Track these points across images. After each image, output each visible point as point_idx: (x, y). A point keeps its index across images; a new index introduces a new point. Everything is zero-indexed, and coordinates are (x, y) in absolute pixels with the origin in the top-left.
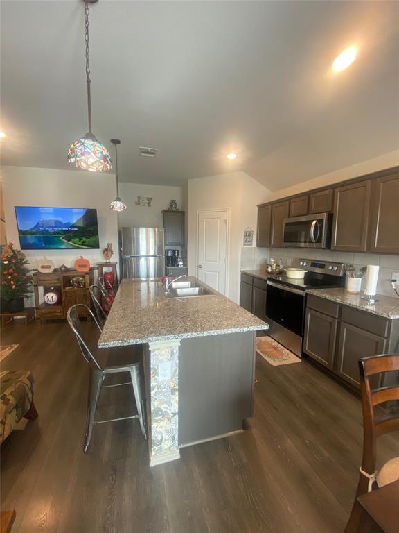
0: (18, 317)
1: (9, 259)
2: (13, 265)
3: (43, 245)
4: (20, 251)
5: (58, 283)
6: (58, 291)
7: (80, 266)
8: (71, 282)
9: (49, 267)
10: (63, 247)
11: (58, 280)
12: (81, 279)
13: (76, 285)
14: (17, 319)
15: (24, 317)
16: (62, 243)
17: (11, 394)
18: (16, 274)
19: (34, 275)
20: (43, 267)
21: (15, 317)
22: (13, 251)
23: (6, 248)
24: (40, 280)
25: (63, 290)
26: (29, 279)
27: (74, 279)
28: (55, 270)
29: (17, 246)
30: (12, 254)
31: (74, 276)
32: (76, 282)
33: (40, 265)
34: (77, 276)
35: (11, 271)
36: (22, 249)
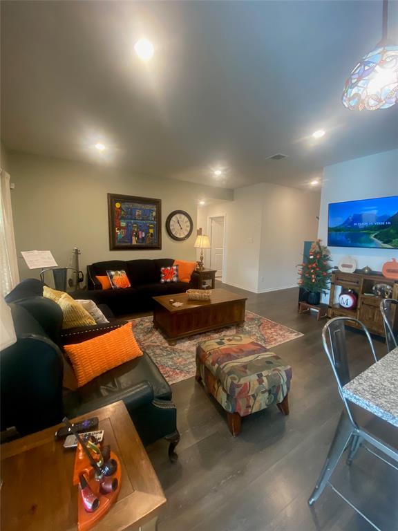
0: (314, 310)
1: (315, 254)
2: (317, 261)
3: (350, 242)
4: (325, 248)
5: (357, 286)
6: (355, 295)
7: (389, 271)
8: (374, 288)
9: (350, 266)
10: (372, 246)
11: (358, 283)
12: (388, 287)
13: (379, 293)
14: (313, 311)
15: (317, 311)
16: (371, 241)
17: (267, 377)
18: (318, 269)
19: (333, 272)
20: (344, 266)
21: (312, 309)
22: (320, 247)
23: (314, 244)
24: (337, 279)
25: (360, 296)
26: (329, 276)
27: (379, 286)
28: (357, 271)
29: (324, 243)
30: (318, 250)
31: (379, 283)
32: (380, 290)
33: (341, 263)
34: (384, 283)
35: (314, 265)
36: (328, 245)
